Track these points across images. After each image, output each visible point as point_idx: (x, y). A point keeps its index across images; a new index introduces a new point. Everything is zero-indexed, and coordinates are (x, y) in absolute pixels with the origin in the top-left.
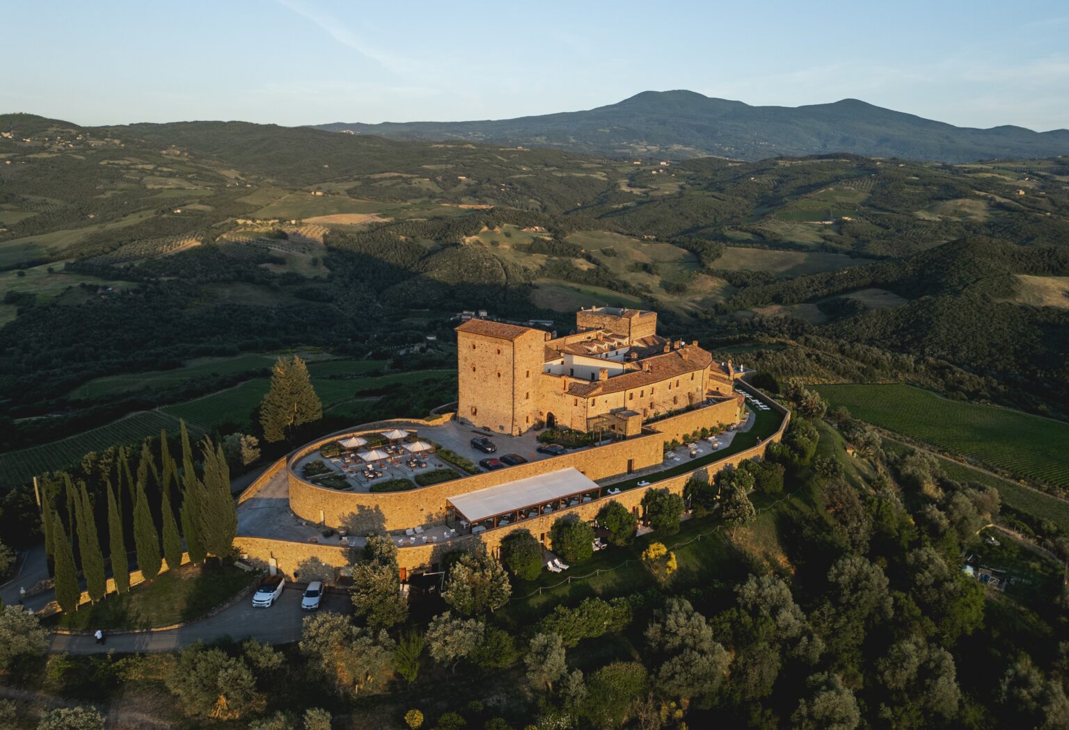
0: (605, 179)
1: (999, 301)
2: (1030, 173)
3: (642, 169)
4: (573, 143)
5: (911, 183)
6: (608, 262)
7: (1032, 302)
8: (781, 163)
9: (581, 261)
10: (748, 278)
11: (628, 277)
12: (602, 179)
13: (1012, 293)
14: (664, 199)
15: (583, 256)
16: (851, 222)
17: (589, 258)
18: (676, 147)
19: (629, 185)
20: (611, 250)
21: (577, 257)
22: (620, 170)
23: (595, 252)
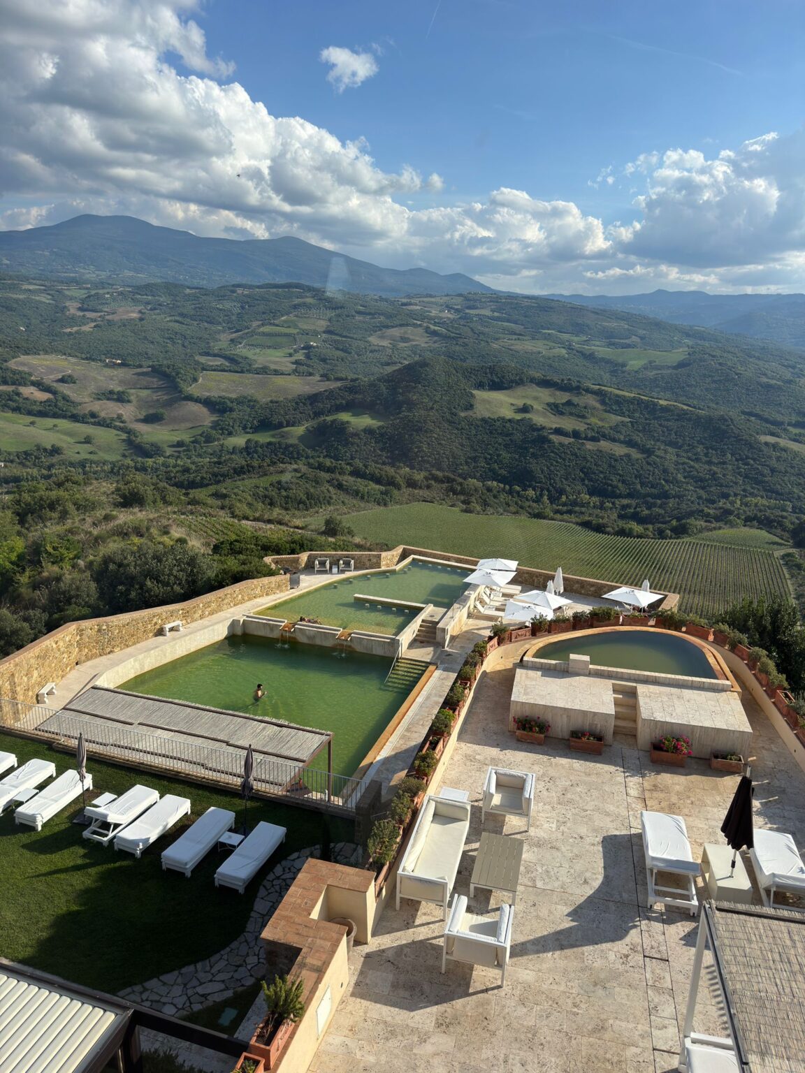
0: (51, 302)
1: (463, 414)
2: (447, 306)
3: (93, 292)
4: (5, 264)
5: (359, 313)
6: (65, 389)
7: (487, 415)
8: (239, 291)
9: (32, 389)
10: (232, 402)
11: (96, 406)
12: (48, 302)
13: (470, 407)
14: (124, 324)
15: (33, 384)
16: (317, 347)
17: (39, 385)
18: (128, 273)
19: (80, 309)
20: (69, 376)
21: (25, 385)
22: (67, 293)
23: (49, 379)
